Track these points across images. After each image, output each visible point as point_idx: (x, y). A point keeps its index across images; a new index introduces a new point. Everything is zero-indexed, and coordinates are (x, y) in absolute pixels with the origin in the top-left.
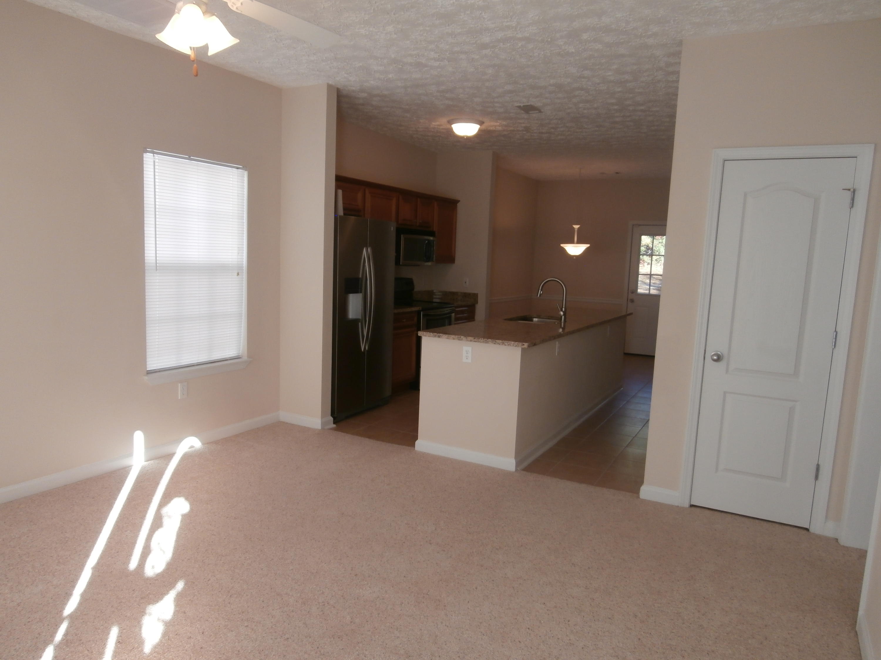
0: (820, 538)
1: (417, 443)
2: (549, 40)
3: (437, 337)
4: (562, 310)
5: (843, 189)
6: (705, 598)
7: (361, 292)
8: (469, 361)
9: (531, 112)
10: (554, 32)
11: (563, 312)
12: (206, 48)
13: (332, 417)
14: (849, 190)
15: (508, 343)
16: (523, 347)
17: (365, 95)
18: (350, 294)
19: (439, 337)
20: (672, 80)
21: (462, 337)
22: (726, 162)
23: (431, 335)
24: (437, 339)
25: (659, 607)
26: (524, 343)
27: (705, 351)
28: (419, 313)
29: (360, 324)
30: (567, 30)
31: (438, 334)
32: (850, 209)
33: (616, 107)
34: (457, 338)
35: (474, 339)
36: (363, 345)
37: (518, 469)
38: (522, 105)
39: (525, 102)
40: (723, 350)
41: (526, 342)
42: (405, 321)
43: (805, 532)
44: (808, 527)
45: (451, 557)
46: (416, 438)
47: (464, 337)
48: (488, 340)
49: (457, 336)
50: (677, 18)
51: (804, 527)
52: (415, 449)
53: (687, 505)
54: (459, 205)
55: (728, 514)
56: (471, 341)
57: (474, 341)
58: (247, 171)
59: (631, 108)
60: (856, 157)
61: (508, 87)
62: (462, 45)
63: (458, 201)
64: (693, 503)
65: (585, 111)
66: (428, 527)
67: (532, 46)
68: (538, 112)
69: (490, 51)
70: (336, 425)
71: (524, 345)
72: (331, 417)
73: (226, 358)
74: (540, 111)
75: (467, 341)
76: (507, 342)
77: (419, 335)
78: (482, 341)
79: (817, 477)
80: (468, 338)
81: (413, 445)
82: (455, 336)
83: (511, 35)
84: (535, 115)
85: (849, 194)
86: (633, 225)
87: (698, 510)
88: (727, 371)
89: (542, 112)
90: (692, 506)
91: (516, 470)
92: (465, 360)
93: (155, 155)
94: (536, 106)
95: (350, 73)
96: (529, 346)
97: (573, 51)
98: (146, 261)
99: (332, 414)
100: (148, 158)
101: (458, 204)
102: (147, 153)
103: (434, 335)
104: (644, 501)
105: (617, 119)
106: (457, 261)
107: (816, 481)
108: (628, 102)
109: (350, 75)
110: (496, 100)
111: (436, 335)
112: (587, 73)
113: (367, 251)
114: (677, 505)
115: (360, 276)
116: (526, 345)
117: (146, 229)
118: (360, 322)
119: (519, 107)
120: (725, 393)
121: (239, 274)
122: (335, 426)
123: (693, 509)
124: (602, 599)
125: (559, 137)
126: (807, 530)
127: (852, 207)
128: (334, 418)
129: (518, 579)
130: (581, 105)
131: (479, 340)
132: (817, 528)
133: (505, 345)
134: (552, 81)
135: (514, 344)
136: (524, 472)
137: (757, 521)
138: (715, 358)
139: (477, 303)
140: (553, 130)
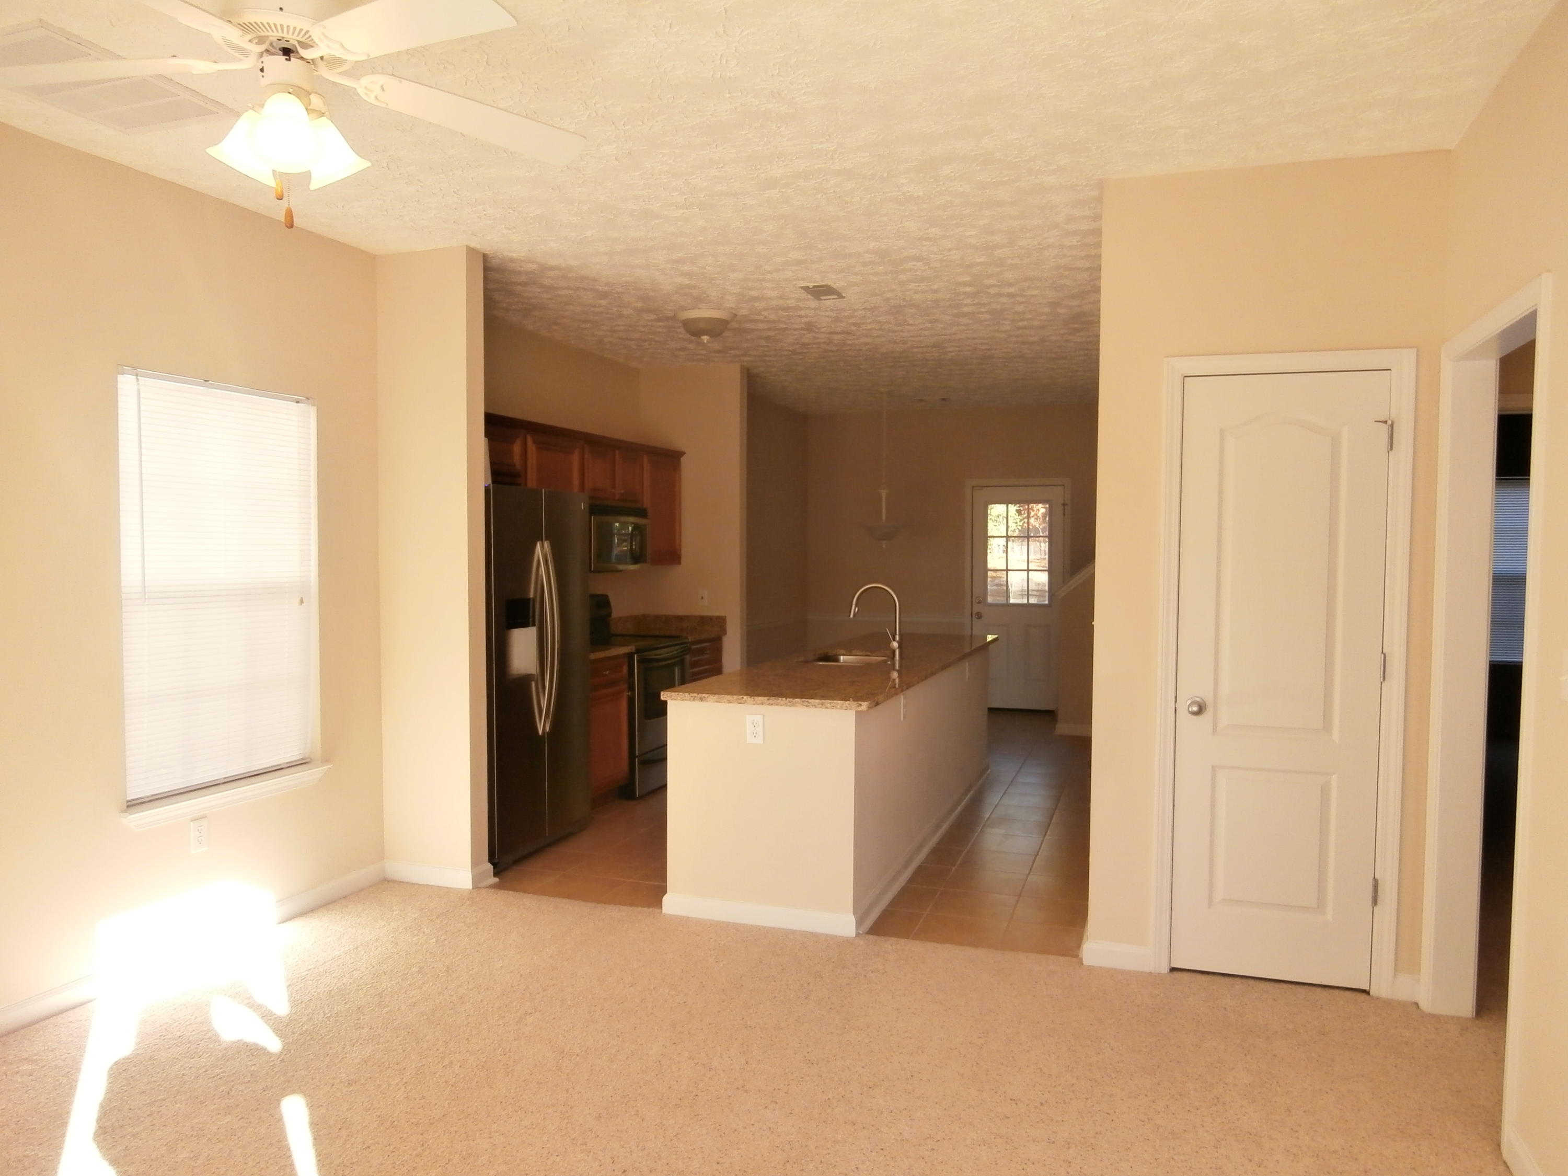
0: (1389, 1004)
1: (665, 899)
2: (886, 175)
3: (697, 700)
4: (894, 640)
5: (1376, 421)
6: (1251, 1134)
7: (534, 625)
8: (759, 740)
9: (822, 298)
10: (896, 163)
11: (898, 642)
12: (307, 176)
13: (491, 864)
14: (1386, 422)
15: (832, 705)
16: (860, 709)
17: (534, 266)
18: (513, 630)
19: (701, 699)
20: (1070, 244)
21: (745, 697)
22: (1186, 378)
23: (685, 697)
24: (697, 704)
25: (1182, 1161)
26: (860, 703)
27: (1176, 697)
28: (630, 656)
29: (533, 684)
30: (920, 159)
31: (700, 695)
32: (1388, 452)
33: (968, 289)
34: (736, 700)
35: (768, 699)
36: (540, 724)
37: (861, 932)
38: (811, 285)
39: (819, 280)
40: (1206, 694)
41: (864, 701)
42: (607, 672)
43: (1362, 997)
44: (1367, 988)
45: (791, 1113)
46: (664, 891)
47: (749, 697)
48: (794, 701)
49: (735, 697)
50: (1103, 144)
51: (1361, 988)
52: (662, 912)
53: (1165, 969)
54: (683, 459)
55: (1237, 979)
56: (762, 704)
57: (769, 704)
58: (315, 407)
59: (992, 291)
60: (1390, 370)
61: (796, 255)
62: (732, 180)
63: (683, 453)
64: (1173, 965)
65: (917, 296)
66: (732, 1060)
67: (853, 185)
68: (836, 297)
69: (779, 192)
70: (499, 878)
71: (861, 705)
72: (489, 863)
73: (280, 765)
74: (840, 296)
75: (754, 704)
76: (830, 701)
77: (662, 698)
78: (782, 702)
79: (1375, 901)
80: (757, 698)
81: (659, 904)
82: (731, 696)
83: (823, 166)
84: (829, 302)
85: (1384, 429)
86: (973, 487)
87: (1185, 976)
88: (1214, 731)
89: (844, 298)
90: (1173, 970)
91: (858, 935)
92: (750, 740)
93: (139, 377)
94: (835, 287)
95: (514, 228)
96: (870, 708)
97: (921, 194)
98: (123, 584)
99: (491, 859)
100: (126, 383)
101: (681, 459)
102: (125, 375)
103: (692, 697)
104: (1091, 969)
105: (966, 310)
106: (684, 560)
107: (1373, 908)
108: (992, 281)
109: (514, 231)
110: (768, 276)
111: (695, 697)
112: (934, 231)
113: (542, 547)
114: (1148, 970)
115: (532, 596)
116: (865, 705)
117: (122, 520)
118: (533, 681)
119: (806, 289)
120: (1214, 768)
121: (304, 601)
122: (497, 880)
123: (1176, 974)
124: (1083, 1160)
125: (862, 340)
126: (1366, 992)
127: (1390, 450)
128: (495, 865)
129: (925, 1139)
130: (912, 286)
131: (778, 701)
132: (1380, 989)
133: (827, 708)
134: (872, 245)
135: (843, 704)
136: (871, 937)
137: (1285, 986)
138: (1195, 709)
139: (725, 633)
140: (853, 328)
